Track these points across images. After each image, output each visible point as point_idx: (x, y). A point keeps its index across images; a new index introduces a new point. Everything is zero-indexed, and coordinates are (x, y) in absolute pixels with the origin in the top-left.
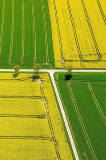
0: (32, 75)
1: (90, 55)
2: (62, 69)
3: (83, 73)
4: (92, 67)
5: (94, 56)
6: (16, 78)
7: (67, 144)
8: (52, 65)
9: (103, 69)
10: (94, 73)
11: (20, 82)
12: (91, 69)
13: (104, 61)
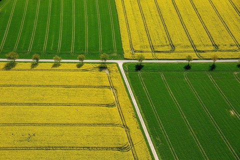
0: (98, 65)
1: (162, 46)
2: (132, 60)
4: (164, 58)
5: (167, 47)
6: (81, 68)
7: (140, 130)
8: (121, 56)
10: (168, 63)
12: (164, 60)
13: (177, 52)
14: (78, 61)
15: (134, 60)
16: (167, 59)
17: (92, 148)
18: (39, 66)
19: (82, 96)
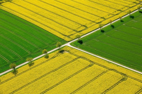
1: (79, 28)
3: (85, 37)
4: (87, 32)
5: (82, 27)
6: (49, 58)
9: (93, 30)
10: (92, 34)
11: (55, 58)
12: (88, 33)
13: (89, 27)
14: (44, 55)
15: (73, 40)
16: (89, 32)
17: (110, 88)
18: (19, 71)
19: (69, 70)
